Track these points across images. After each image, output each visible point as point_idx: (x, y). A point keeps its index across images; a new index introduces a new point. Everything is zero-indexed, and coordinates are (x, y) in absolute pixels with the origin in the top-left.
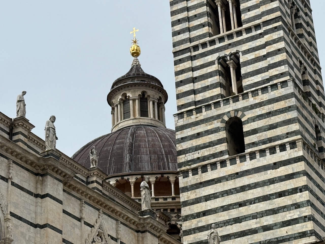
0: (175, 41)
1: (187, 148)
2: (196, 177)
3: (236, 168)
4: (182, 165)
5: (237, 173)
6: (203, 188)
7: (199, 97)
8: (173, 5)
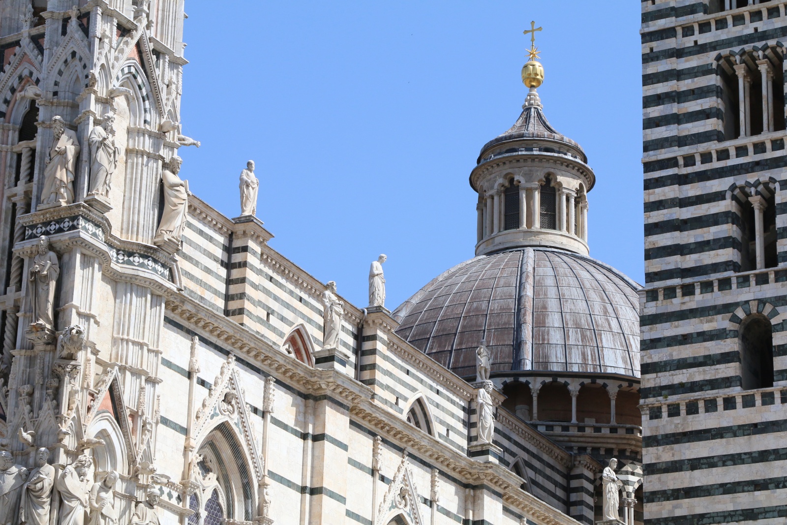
0: (649, 139)
1: (661, 362)
2: (676, 420)
3: (753, 415)
4: (650, 394)
5: (755, 425)
6: (687, 444)
7: (690, 261)
8: (648, 62)
